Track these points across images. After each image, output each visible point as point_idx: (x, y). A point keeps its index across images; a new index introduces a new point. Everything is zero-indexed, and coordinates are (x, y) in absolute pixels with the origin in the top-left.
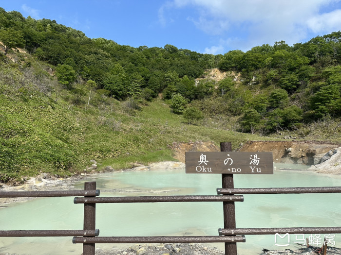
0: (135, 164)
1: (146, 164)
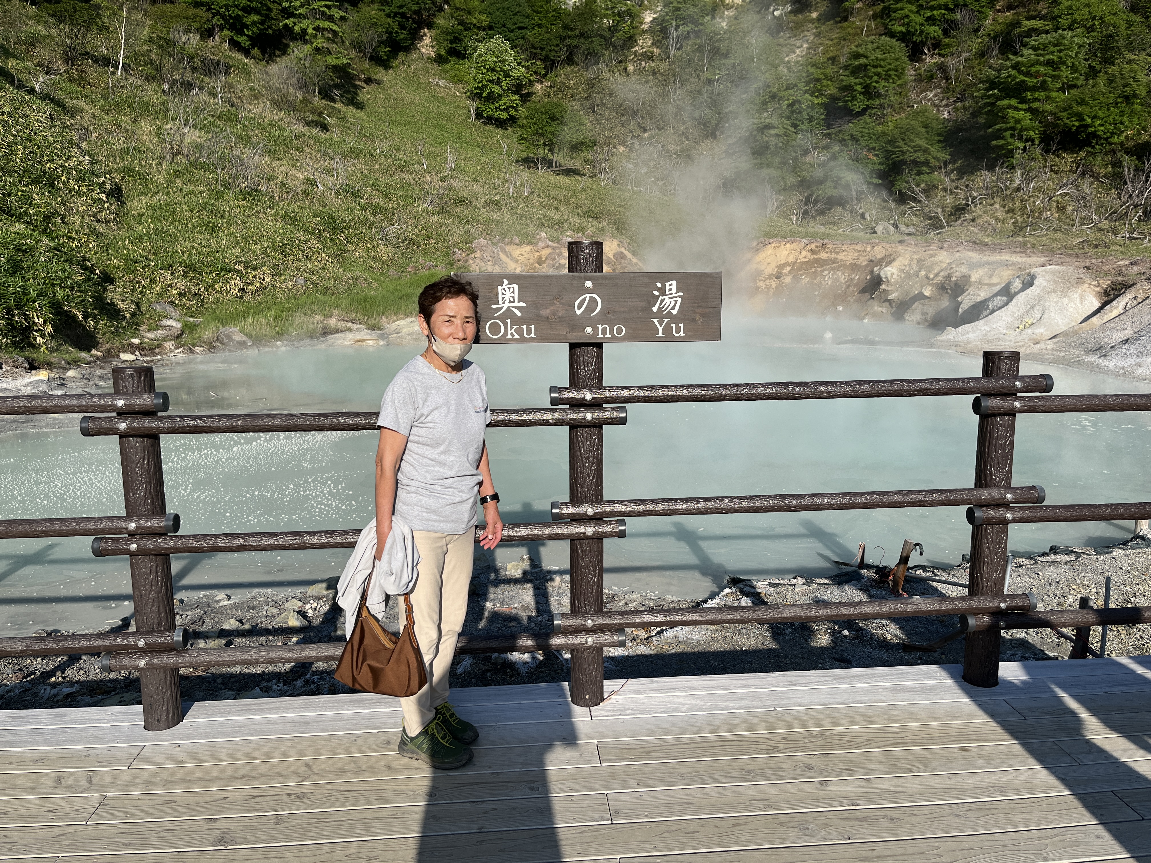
0: (333, 322)
1: (372, 322)
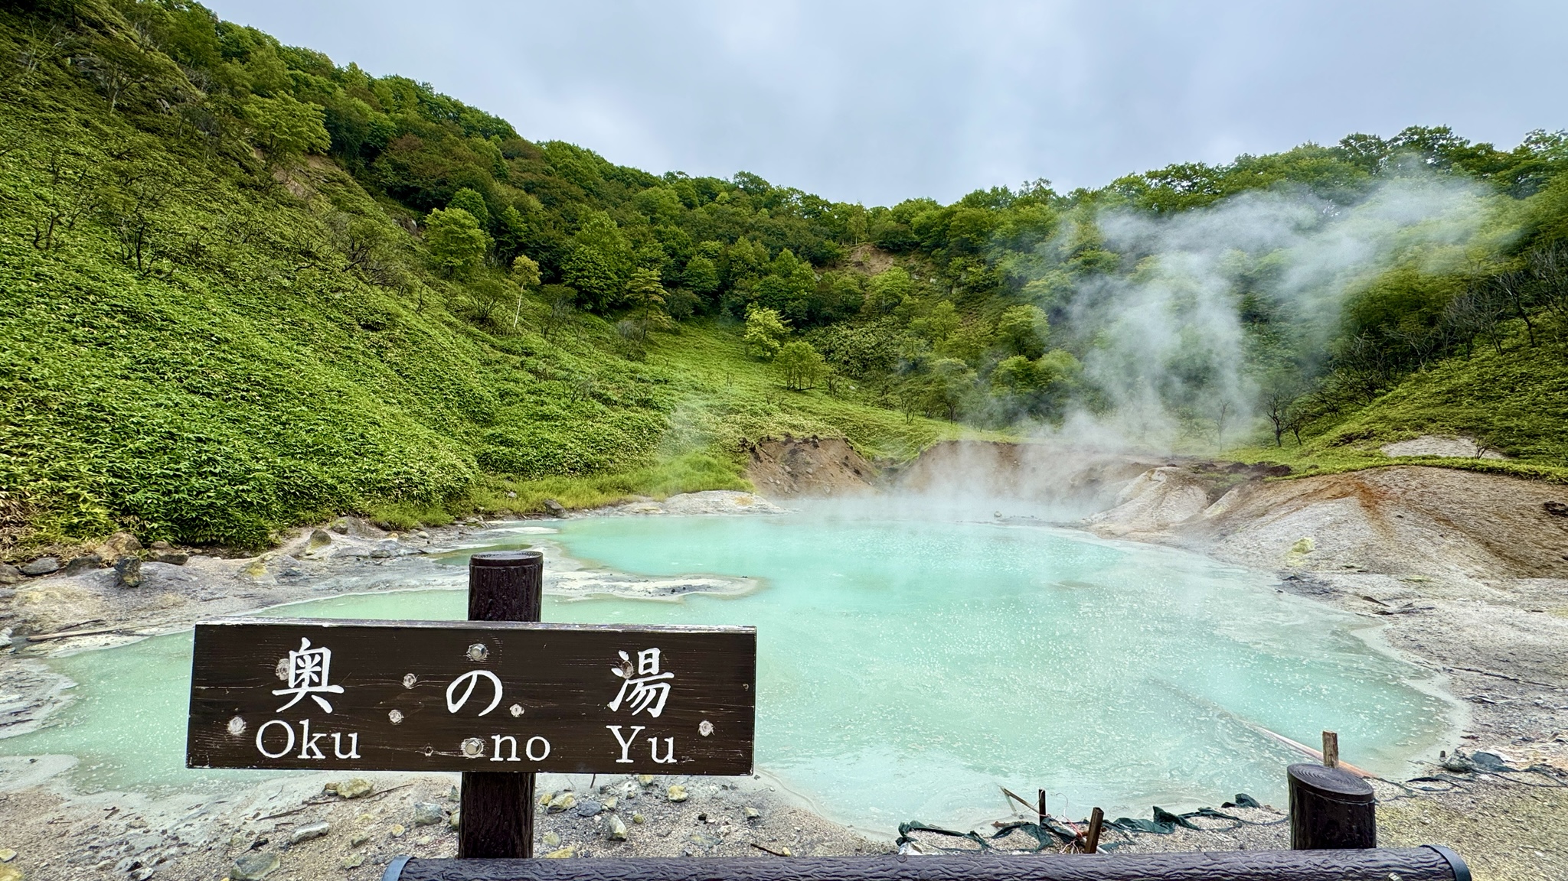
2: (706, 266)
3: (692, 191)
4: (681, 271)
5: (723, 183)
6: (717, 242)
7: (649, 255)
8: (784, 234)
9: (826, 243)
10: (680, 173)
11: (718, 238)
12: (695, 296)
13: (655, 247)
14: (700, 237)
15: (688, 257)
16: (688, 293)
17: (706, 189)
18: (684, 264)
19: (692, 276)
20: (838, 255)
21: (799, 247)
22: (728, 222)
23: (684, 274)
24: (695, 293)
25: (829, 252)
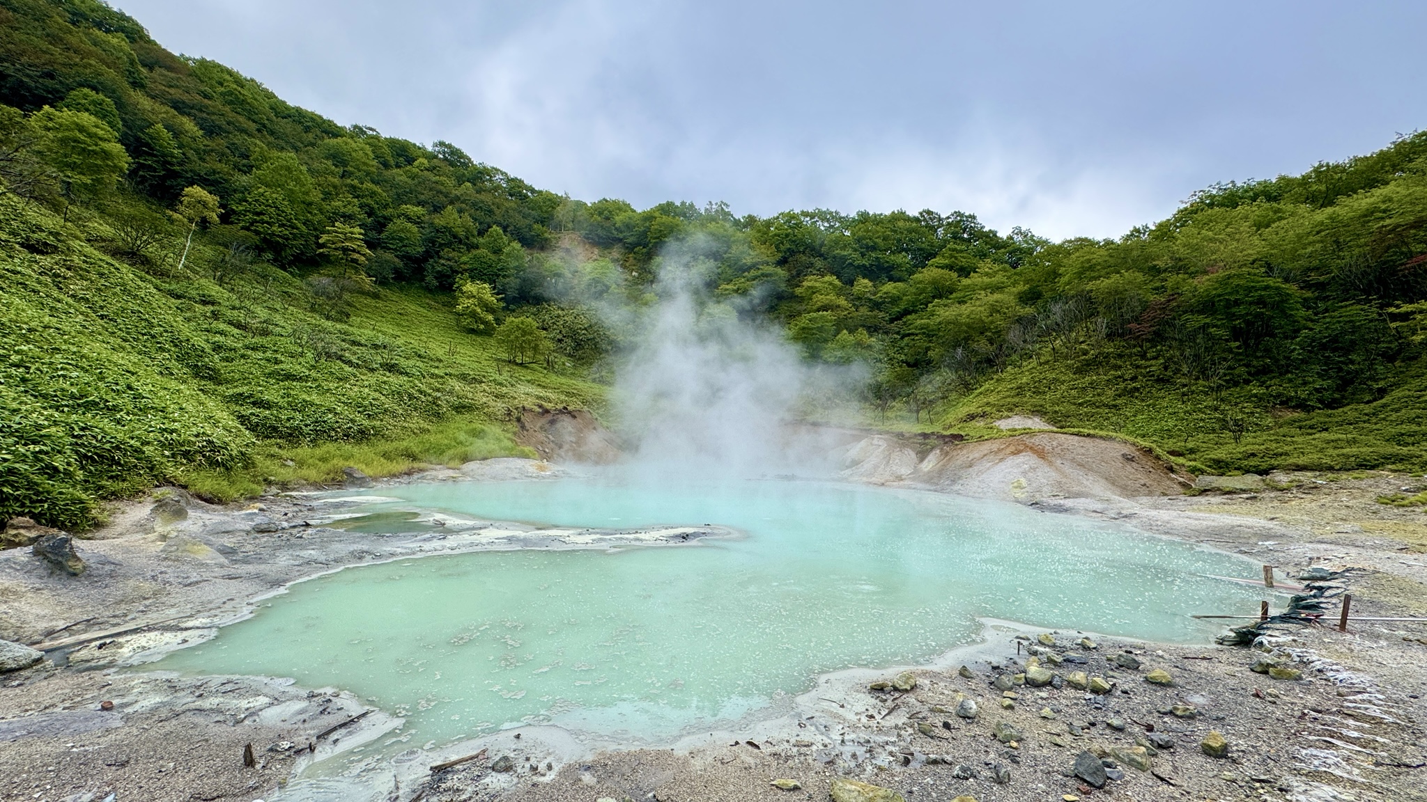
2: (409, 231)
3: (386, 150)
4: (380, 232)
5: (419, 148)
6: (420, 208)
7: (342, 210)
8: (491, 211)
9: (535, 226)
10: (371, 129)
11: (419, 204)
12: (397, 260)
13: (349, 203)
14: (400, 199)
15: (388, 219)
16: (388, 256)
17: (403, 152)
18: (384, 225)
19: (393, 239)
20: (546, 239)
21: (508, 226)
22: (431, 190)
23: (383, 236)
24: (397, 256)
25: (538, 235)
